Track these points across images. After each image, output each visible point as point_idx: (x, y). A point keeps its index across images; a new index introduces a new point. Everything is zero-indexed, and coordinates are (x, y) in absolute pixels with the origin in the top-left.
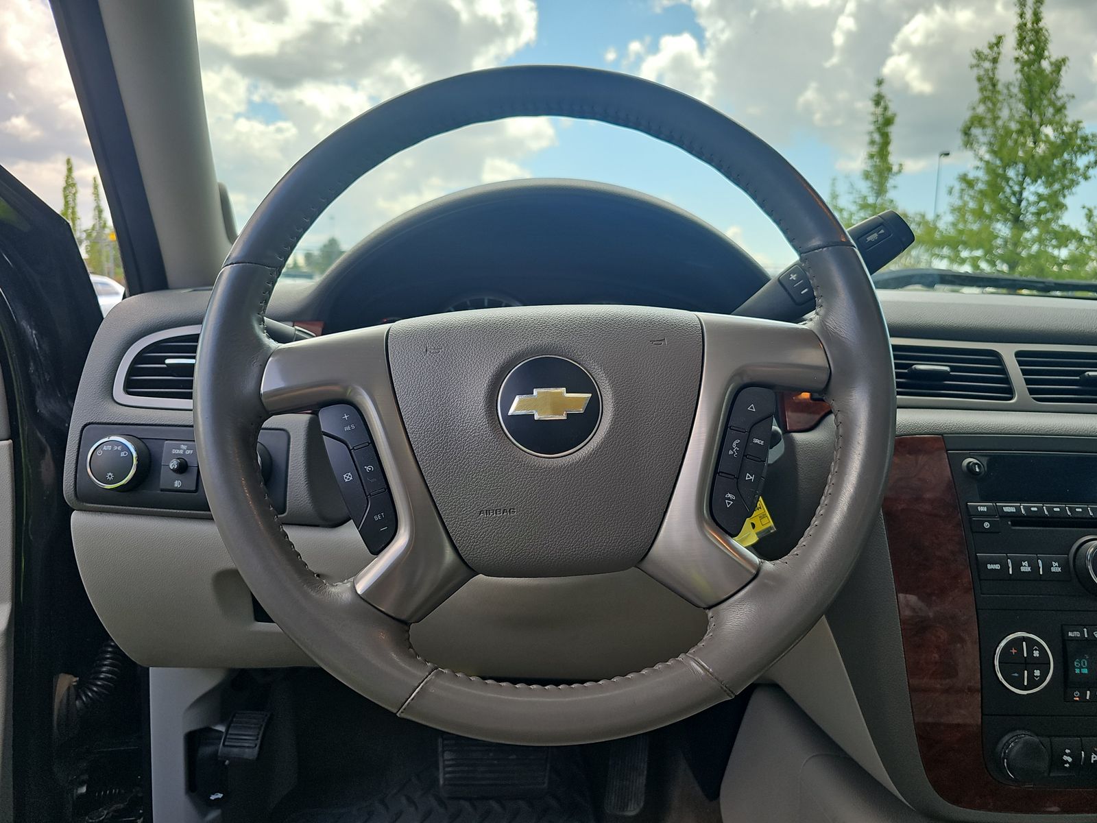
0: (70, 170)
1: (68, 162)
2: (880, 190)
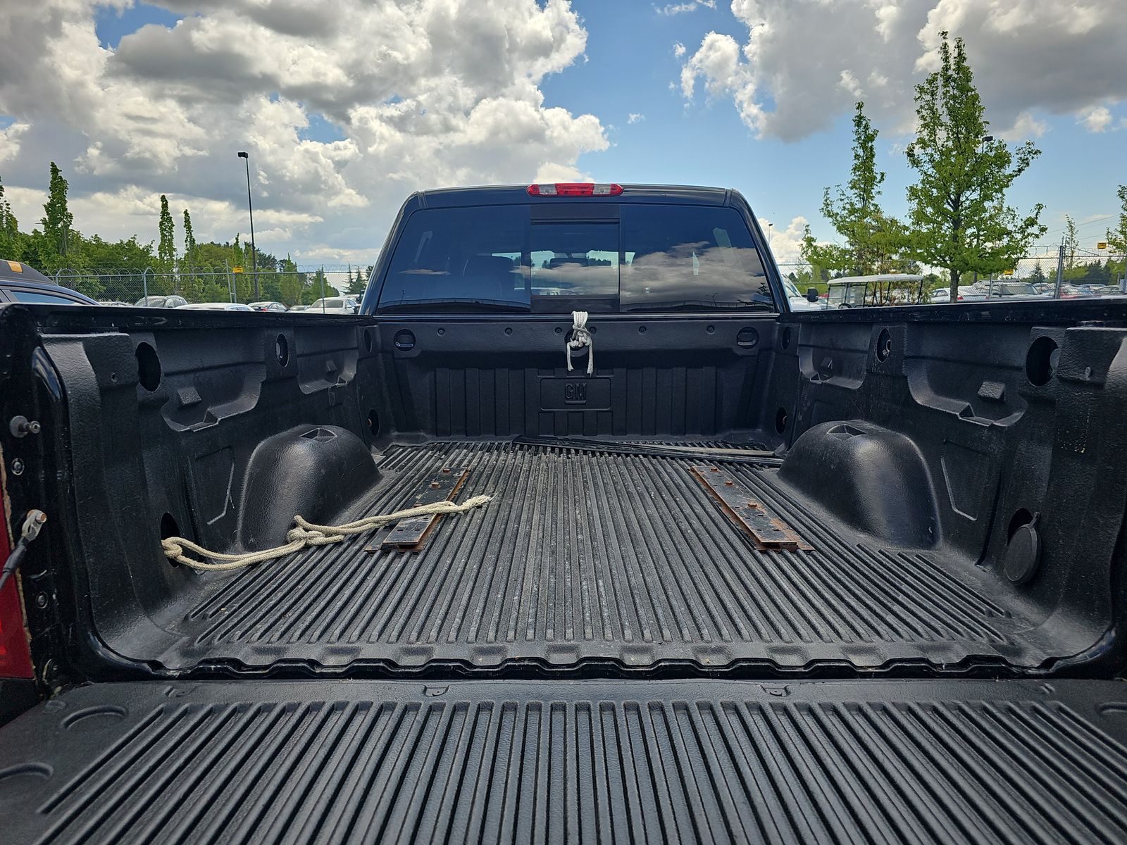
1: (163, 198)
2: (866, 195)
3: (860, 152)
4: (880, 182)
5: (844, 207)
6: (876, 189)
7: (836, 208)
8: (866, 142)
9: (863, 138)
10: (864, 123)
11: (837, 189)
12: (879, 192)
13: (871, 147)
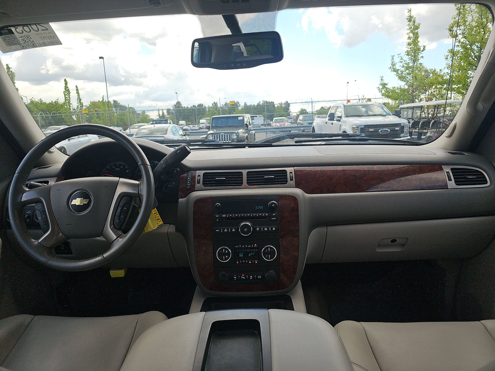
0: (66, 84)
1: (65, 80)
2: (415, 60)
3: (411, 35)
4: (423, 51)
5: (403, 66)
6: (421, 55)
7: (398, 67)
8: (415, 29)
9: (413, 27)
10: (413, 19)
11: (398, 56)
12: (422, 57)
13: (417, 32)
